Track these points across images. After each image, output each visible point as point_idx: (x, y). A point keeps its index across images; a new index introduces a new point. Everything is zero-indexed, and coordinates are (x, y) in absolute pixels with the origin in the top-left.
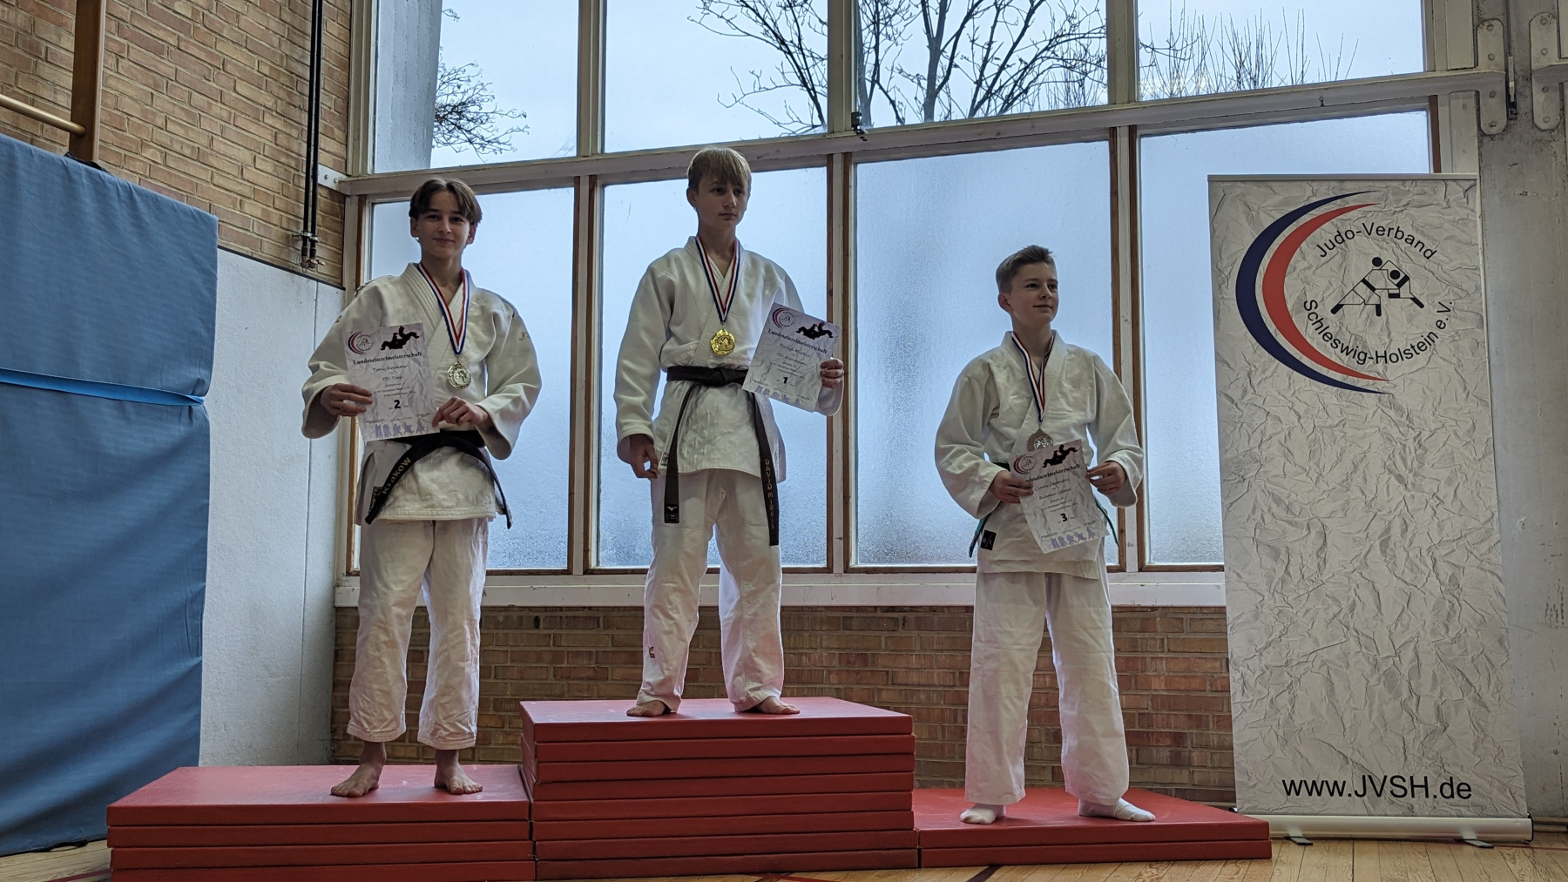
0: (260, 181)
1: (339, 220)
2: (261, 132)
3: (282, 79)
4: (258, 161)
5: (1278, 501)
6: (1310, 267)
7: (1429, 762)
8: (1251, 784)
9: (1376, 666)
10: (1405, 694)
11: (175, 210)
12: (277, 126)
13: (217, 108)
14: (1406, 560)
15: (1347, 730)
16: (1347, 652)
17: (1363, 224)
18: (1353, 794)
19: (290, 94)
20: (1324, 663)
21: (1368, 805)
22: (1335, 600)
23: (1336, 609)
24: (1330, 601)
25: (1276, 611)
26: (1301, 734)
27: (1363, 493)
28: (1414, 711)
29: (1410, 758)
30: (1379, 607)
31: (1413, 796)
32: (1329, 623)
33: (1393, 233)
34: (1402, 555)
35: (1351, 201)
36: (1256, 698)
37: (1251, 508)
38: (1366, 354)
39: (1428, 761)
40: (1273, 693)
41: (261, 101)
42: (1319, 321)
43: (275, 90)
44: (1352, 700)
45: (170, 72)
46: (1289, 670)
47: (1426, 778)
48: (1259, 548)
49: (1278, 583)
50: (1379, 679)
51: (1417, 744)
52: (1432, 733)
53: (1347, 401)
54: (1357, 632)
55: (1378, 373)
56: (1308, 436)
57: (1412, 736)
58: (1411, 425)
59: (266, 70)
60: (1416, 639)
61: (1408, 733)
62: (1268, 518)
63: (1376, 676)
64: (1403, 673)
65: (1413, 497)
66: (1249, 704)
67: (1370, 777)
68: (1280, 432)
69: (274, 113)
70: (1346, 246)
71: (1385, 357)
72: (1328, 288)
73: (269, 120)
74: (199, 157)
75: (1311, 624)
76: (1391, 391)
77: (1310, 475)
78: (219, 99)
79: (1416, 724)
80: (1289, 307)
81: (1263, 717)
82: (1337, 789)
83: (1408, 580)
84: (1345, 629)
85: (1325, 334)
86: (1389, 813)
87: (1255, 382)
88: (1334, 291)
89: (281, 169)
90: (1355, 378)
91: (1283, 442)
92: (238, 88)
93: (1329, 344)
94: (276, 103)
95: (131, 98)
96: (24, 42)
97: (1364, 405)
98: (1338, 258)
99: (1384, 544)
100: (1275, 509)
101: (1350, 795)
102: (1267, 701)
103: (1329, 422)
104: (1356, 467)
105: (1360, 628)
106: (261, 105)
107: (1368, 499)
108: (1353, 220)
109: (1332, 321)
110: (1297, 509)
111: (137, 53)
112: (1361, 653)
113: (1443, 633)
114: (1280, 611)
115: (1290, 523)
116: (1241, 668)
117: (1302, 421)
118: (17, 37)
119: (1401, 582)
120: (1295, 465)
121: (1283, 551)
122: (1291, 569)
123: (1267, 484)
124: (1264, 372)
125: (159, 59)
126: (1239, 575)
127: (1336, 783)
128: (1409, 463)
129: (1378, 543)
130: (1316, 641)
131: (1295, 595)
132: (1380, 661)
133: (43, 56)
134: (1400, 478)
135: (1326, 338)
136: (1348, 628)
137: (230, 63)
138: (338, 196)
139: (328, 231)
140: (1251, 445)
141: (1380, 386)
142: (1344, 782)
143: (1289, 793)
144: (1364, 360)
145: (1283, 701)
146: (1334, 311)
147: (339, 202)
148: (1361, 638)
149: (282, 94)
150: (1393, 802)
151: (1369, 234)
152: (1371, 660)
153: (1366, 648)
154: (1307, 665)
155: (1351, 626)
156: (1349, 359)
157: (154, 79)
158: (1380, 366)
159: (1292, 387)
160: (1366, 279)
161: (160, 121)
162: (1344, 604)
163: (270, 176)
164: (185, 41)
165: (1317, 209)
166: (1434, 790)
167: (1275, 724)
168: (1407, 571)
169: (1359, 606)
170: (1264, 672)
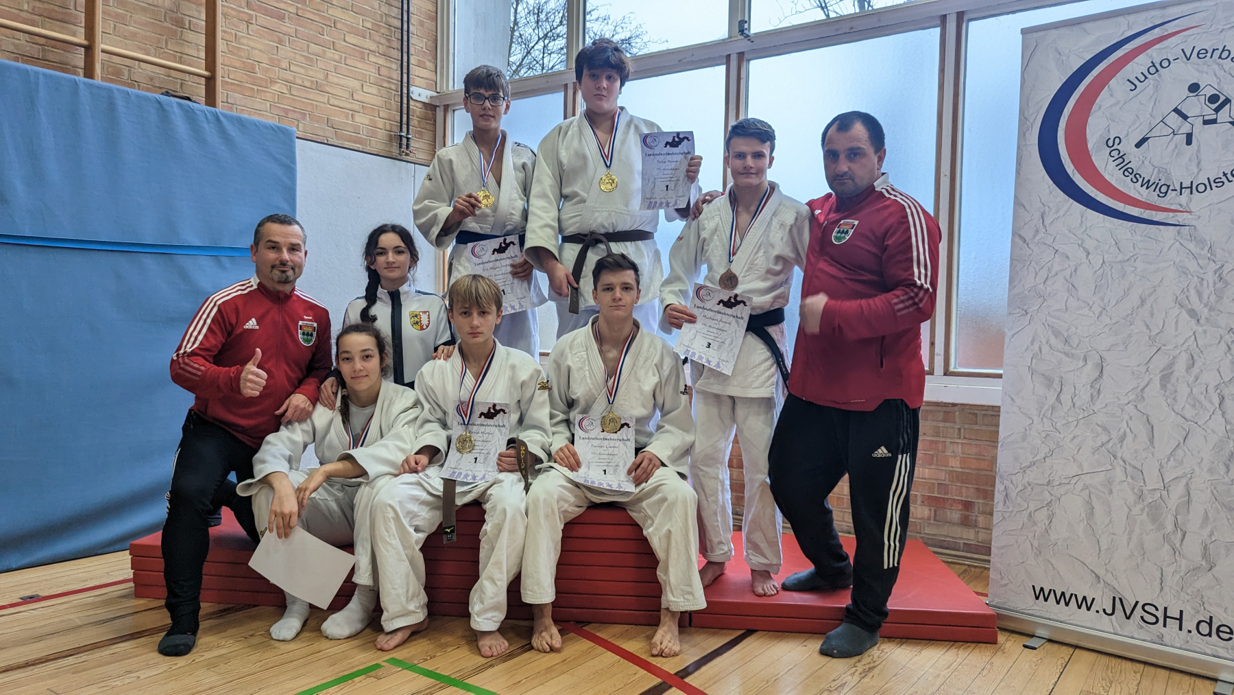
0: (367, 100)
1: (432, 122)
2: (366, 67)
3: (382, 31)
4: (365, 87)
5: (1057, 333)
6: (1118, 102)
7: (1189, 597)
8: (1003, 582)
9: (1141, 497)
10: (1170, 527)
11: (256, 125)
12: (380, 62)
13: (330, 53)
14: (1189, 395)
15: (1103, 552)
16: (1111, 480)
17: (1183, 50)
18: (1101, 612)
19: (389, 41)
20: (1086, 487)
21: (1115, 624)
22: (1105, 429)
23: (1104, 438)
24: (1099, 429)
25: (1044, 435)
26: (1056, 548)
27: (1148, 327)
28: (1178, 545)
29: (1166, 589)
30: (1152, 440)
31: (1165, 626)
32: (1096, 450)
34: (1184, 391)
35: (1170, 28)
36: (1016, 510)
37: (1030, 339)
38: (1169, 186)
39: (1186, 596)
40: (1032, 507)
41: (366, 46)
42: (1120, 157)
43: (377, 39)
44: (1111, 526)
45: (292, 32)
46: (1050, 488)
47: (1181, 612)
48: (1034, 377)
49: (1048, 410)
50: (1142, 510)
51: (1177, 577)
52: (1194, 570)
53: (1141, 236)
54: (1124, 462)
55: (1180, 205)
56: (1096, 272)
57: (1171, 569)
58: (1212, 257)
59: (369, 25)
60: (1189, 476)
61: (1169, 565)
62: (1045, 349)
63: (1139, 506)
64: (1169, 507)
65: (1205, 332)
66: (1008, 514)
67: (1120, 599)
68: (1066, 269)
69: (377, 54)
70: (1160, 76)
71: (1191, 188)
72: (1134, 123)
73: (372, 59)
74: (318, 87)
75: (1077, 450)
76: (1193, 223)
77: (1093, 309)
78: (332, 47)
79: (1177, 558)
80: (1090, 146)
81: (1020, 527)
82: (1085, 603)
83: (1187, 416)
84: (1113, 458)
85: (1126, 170)
86: (1136, 636)
87: (1047, 222)
88: (1140, 125)
89: (384, 92)
90: (1154, 212)
91: (1068, 277)
92: (347, 39)
93: (1129, 178)
94: (378, 47)
95: (260, 50)
96: (171, 19)
97: (1160, 239)
98: (1150, 90)
99: (1165, 379)
100: (1053, 341)
101: (1097, 612)
102: (1026, 514)
103: (1120, 257)
104: (1143, 302)
105: (1127, 457)
106: (366, 49)
107: (1153, 334)
108: (1171, 48)
109: (1135, 157)
110: (1075, 341)
111: (263, 19)
112: (1126, 483)
113: (1222, 473)
114: (1048, 435)
115: (1067, 354)
116: (1005, 482)
117: (1090, 257)
118: (165, 16)
119: (1179, 417)
120: (1078, 299)
121: (1057, 381)
122: (1062, 397)
123: (1048, 318)
124: (1057, 212)
125: (282, 23)
126: (1012, 400)
127: (1084, 598)
128: (1205, 297)
129: (1158, 378)
130: (1081, 466)
131: (1064, 422)
132: (1145, 492)
133: (187, 26)
134: (1192, 313)
135: (1126, 173)
136: (1115, 457)
137: (340, 22)
138: (430, 107)
139: (423, 130)
140: (1037, 282)
141: (1180, 218)
142: (1093, 599)
143: (1037, 598)
144: (1166, 193)
145: (1042, 516)
146: (1138, 145)
147: (432, 110)
148: (1127, 467)
150: (1142, 627)
151: (1188, 59)
152: (1136, 491)
153: (1132, 478)
154: (1069, 486)
155: (1119, 455)
156: (1149, 193)
157: (279, 37)
158: (1184, 199)
159: (1084, 225)
160: (1179, 107)
162: (1115, 435)
163: (375, 97)
165: (1132, 42)
166: (1189, 624)
167: (1031, 535)
168: (1187, 406)
169: (1130, 437)
170: (1025, 488)
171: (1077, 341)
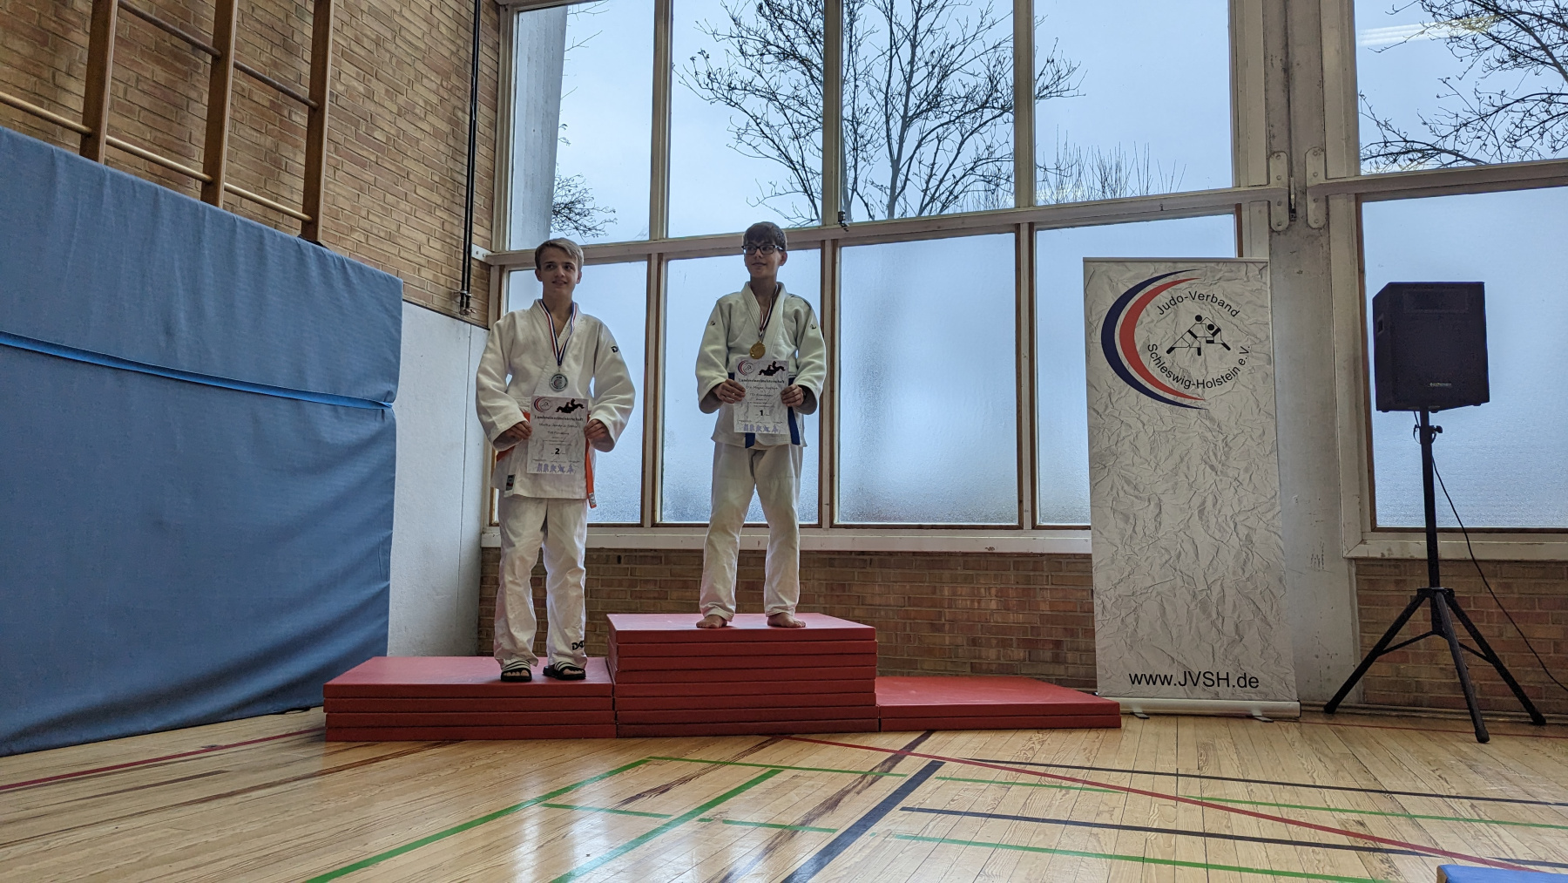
0: (431, 255)
1: (487, 282)
2: (433, 221)
3: (448, 185)
4: (430, 241)
5: (1128, 482)
6: (1152, 321)
8: (1107, 676)
9: (1194, 597)
10: (1214, 615)
11: (373, 275)
12: (444, 217)
13: (403, 205)
14: (1216, 523)
15: (1174, 640)
16: (1174, 587)
17: (1190, 292)
18: (1178, 684)
19: (453, 196)
20: (1158, 594)
21: (1187, 691)
22: (1166, 550)
23: (1167, 557)
24: (1163, 551)
25: (1126, 558)
26: (1142, 642)
27: (1187, 477)
28: (1220, 627)
29: (1216, 659)
30: (1197, 556)
31: (1218, 685)
32: (1162, 566)
33: (1210, 298)
34: (1212, 520)
35: (1181, 276)
36: (1111, 617)
37: (1110, 487)
38: (1190, 382)
39: (1229, 662)
40: (1123, 615)
41: (433, 200)
42: (1158, 359)
43: (443, 192)
44: (1177, 620)
45: (371, 180)
46: (1134, 598)
47: (1227, 674)
48: (1115, 514)
49: (1127, 539)
50: (1196, 606)
51: (1222, 649)
52: (1231, 642)
53: (1176, 414)
54: (1181, 572)
55: (1198, 395)
56: (1150, 438)
57: (1218, 644)
58: (1220, 431)
59: (437, 179)
60: (1222, 578)
61: (1216, 642)
62: (1121, 494)
63: (1194, 603)
64: (1213, 601)
65: (1221, 480)
66: (1106, 621)
67: (1189, 672)
68: (1130, 434)
69: (442, 208)
70: (1177, 307)
71: (1204, 384)
72: (1165, 336)
73: (438, 212)
74: (390, 238)
75: (1150, 567)
76: (1206, 407)
77: (1151, 464)
78: (405, 199)
79: (1221, 636)
80: (1138, 348)
81: (1116, 630)
82: (1166, 680)
83: (1217, 538)
84: (1173, 571)
85: (1162, 368)
87: (1114, 400)
88: (1169, 338)
89: (447, 247)
90: (1182, 398)
91: (1132, 441)
92: (417, 191)
93: (1164, 374)
94: (443, 201)
96: (273, 159)
97: (1188, 417)
98: (1172, 316)
99: (1201, 512)
100: (1126, 487)
101: (1175, 684)
102: (1119, 620)
103: (1164, 429)
104: (1182, 460)
105: (1183, 569)
106: (433, 203)
107: (1190, 482)
108: (1182, 289)
109: (1167, 358)
111: (349, 166)
112: (1184, 588)
113: (1241, 574)
114: (1129, 558)
115: (1136, 497)
116: (1102, 597)
117: (1145, 427)
118: (266, 155)
119: (1212, 538)
120: (1140, 457)
121: (1132, 516)
122: (1137, 529)
123: (1122, 471)
124: (1120, 393)
125: (364, 171)
126: (1101, 533)
127: (1165, 676)
128: (1219, 457)
129: (1197, 511)
130: (1154, 579)
131: (1140, 547)
132: (1197, 593)
133: (284, 167)
134: (1212, 467)
135: (1163, 370)
136: (1175, 569)
137: (412, 173)
138: (486, 266)
139: (480, 290)
140: (1111, 443)
141: (1199, 403)
142: (1172, 676)
143: (1133, 683)
144: (1189, 385)
145: (1130, 620)
146: (1169, 352)
147: (487, 270)
148: (1184, 576)
149: (448, 196)
150: (1204, 690)
151: (1194, 299)
152: (1191, 592)
153: (1188, 584)
154: (1147, 595)
155: (1178, 569)
156: (1178, 385)
157: (361, 184)
158: (1200, 390)
159: (1139, 404)
160: (1191, 330)
161: (364, 213)
162: (1173, 553)
163: (439, 252)
164: (382, 158)
165: (1157, 282)
166: (1233, 681)
167: (1125, 635)
168: (1216, 531)
169: (1183, 554)
170: (1117, 600)
171: (1142, 487)
